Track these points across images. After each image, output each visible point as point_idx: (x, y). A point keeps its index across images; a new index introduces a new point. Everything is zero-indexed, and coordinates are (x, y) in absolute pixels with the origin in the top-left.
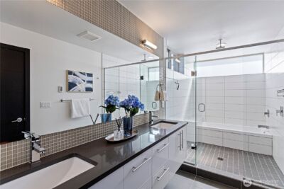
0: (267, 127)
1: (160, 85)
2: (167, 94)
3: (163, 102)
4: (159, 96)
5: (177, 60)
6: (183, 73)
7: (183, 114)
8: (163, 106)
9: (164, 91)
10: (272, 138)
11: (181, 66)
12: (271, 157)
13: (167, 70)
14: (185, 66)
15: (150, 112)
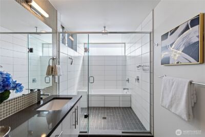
0: (128, 89)
1: (53, 59)
2: (61, 69)
3: (56, 77)
4: (52, 71)
5: (70, 37)
6: (76, 50)
7: (76, 86)
8: (57, 81)
9: (57, 66)
10: (130, 96)
11: (74, 44)
12: (130, 108)
13: (61, 44)
14: (78, 45)
15: (39, 90)
